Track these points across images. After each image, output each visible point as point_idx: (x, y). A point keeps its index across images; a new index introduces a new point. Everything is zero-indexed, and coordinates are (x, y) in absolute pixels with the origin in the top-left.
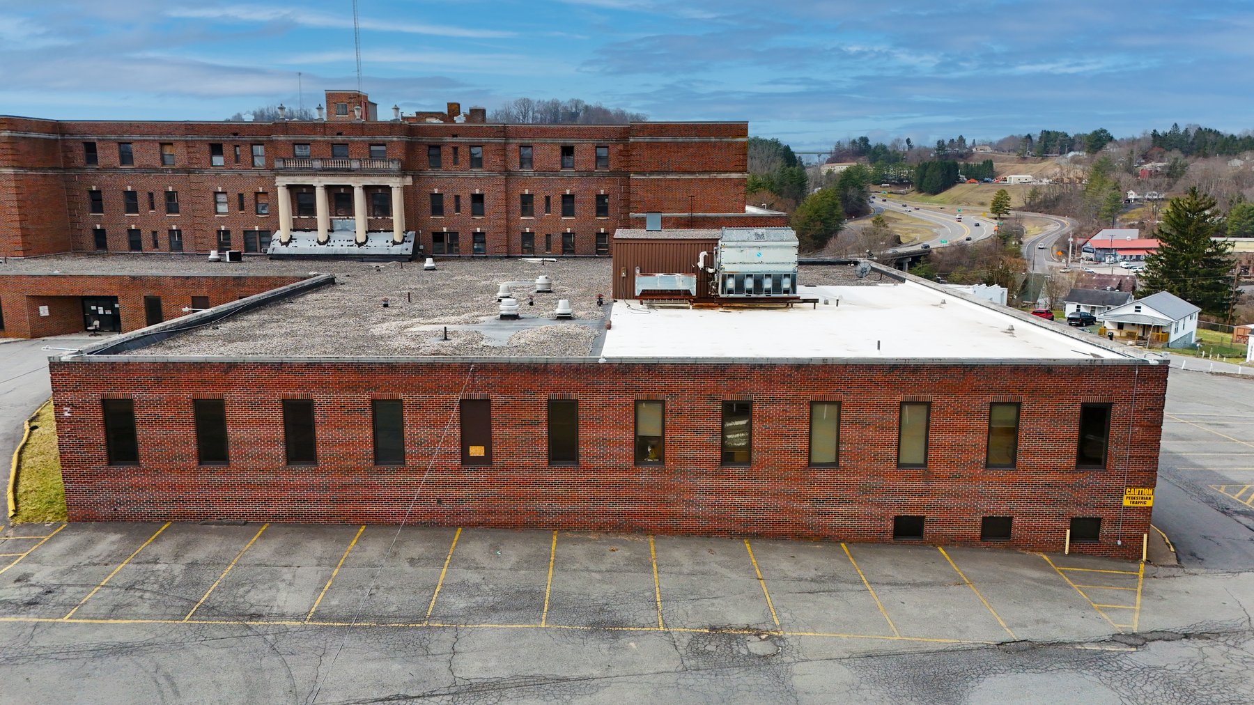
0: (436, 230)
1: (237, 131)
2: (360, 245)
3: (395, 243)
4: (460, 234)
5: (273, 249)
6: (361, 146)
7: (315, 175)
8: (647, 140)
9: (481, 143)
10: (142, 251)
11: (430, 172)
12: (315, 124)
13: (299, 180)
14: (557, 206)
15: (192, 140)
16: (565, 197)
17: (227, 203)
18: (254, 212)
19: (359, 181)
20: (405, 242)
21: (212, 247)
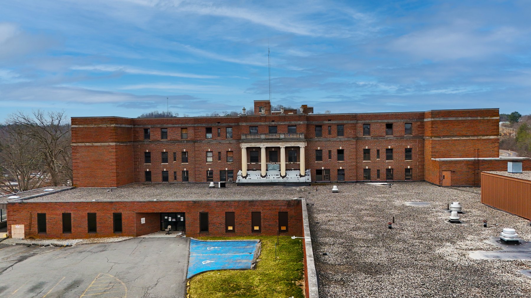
0: (318, 168)
1: (220, 121)
2: (283, 177)
3: (301, 176)
4: (331, 170)
5: (239, 180)
6: (284, 127)
7: (261, 142)
8: (441, 119)
9: (344, 123)
10: (168, 182)
11: (316, 139)
12: (261, 116)
13: (253, 145)
14: (383, 154)
15: (197, 126)
16: (388, 150)
17: (211, 157)
18: (225, 161)
19: (283, 145)
20: (307, 175)
21: (204, 179)
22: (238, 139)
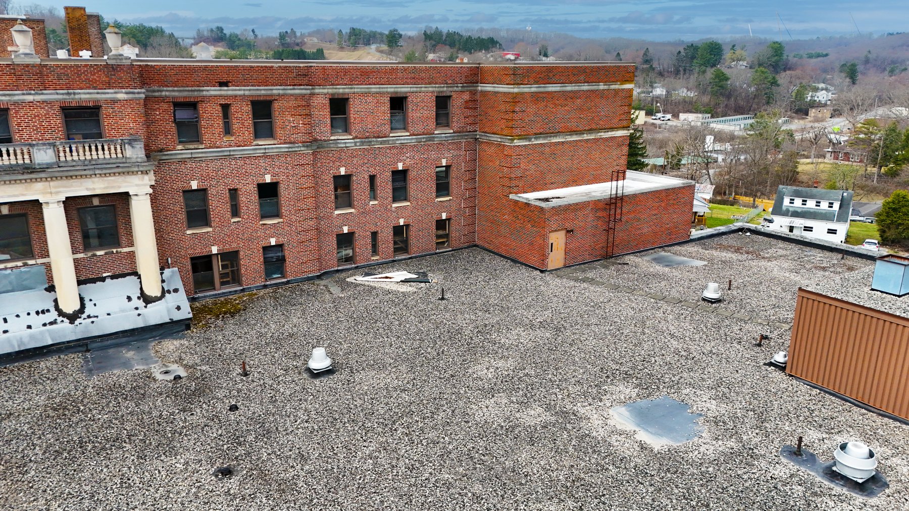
0: (199, 251)
2: (72, 318)
3: (147, 300)
4: (241, 253)
6: (42, 113)
8: (533, 90)
9: (271, 95)
11: (181, 151)
14: (385, 188)
16: (396, 173)
19: (53, 190)
20: (169, 292)
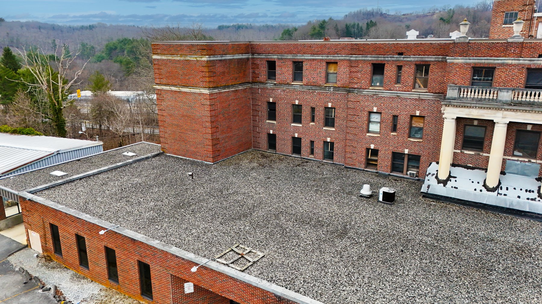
1: (403, 50)
5: (429, 187)
7: (499, 108)
10: (301, 156)
12: (508, 43)
15: (356, 60)
17: (377, 122)
18: (406, 135)
21: (360, 162)
22: (439, 93)
